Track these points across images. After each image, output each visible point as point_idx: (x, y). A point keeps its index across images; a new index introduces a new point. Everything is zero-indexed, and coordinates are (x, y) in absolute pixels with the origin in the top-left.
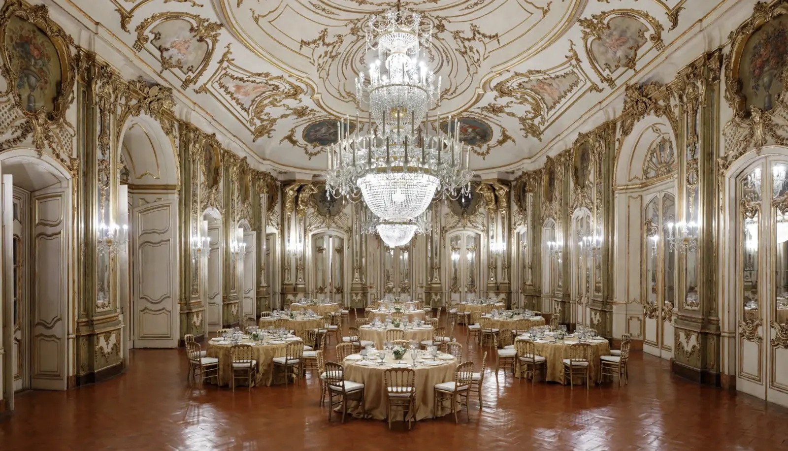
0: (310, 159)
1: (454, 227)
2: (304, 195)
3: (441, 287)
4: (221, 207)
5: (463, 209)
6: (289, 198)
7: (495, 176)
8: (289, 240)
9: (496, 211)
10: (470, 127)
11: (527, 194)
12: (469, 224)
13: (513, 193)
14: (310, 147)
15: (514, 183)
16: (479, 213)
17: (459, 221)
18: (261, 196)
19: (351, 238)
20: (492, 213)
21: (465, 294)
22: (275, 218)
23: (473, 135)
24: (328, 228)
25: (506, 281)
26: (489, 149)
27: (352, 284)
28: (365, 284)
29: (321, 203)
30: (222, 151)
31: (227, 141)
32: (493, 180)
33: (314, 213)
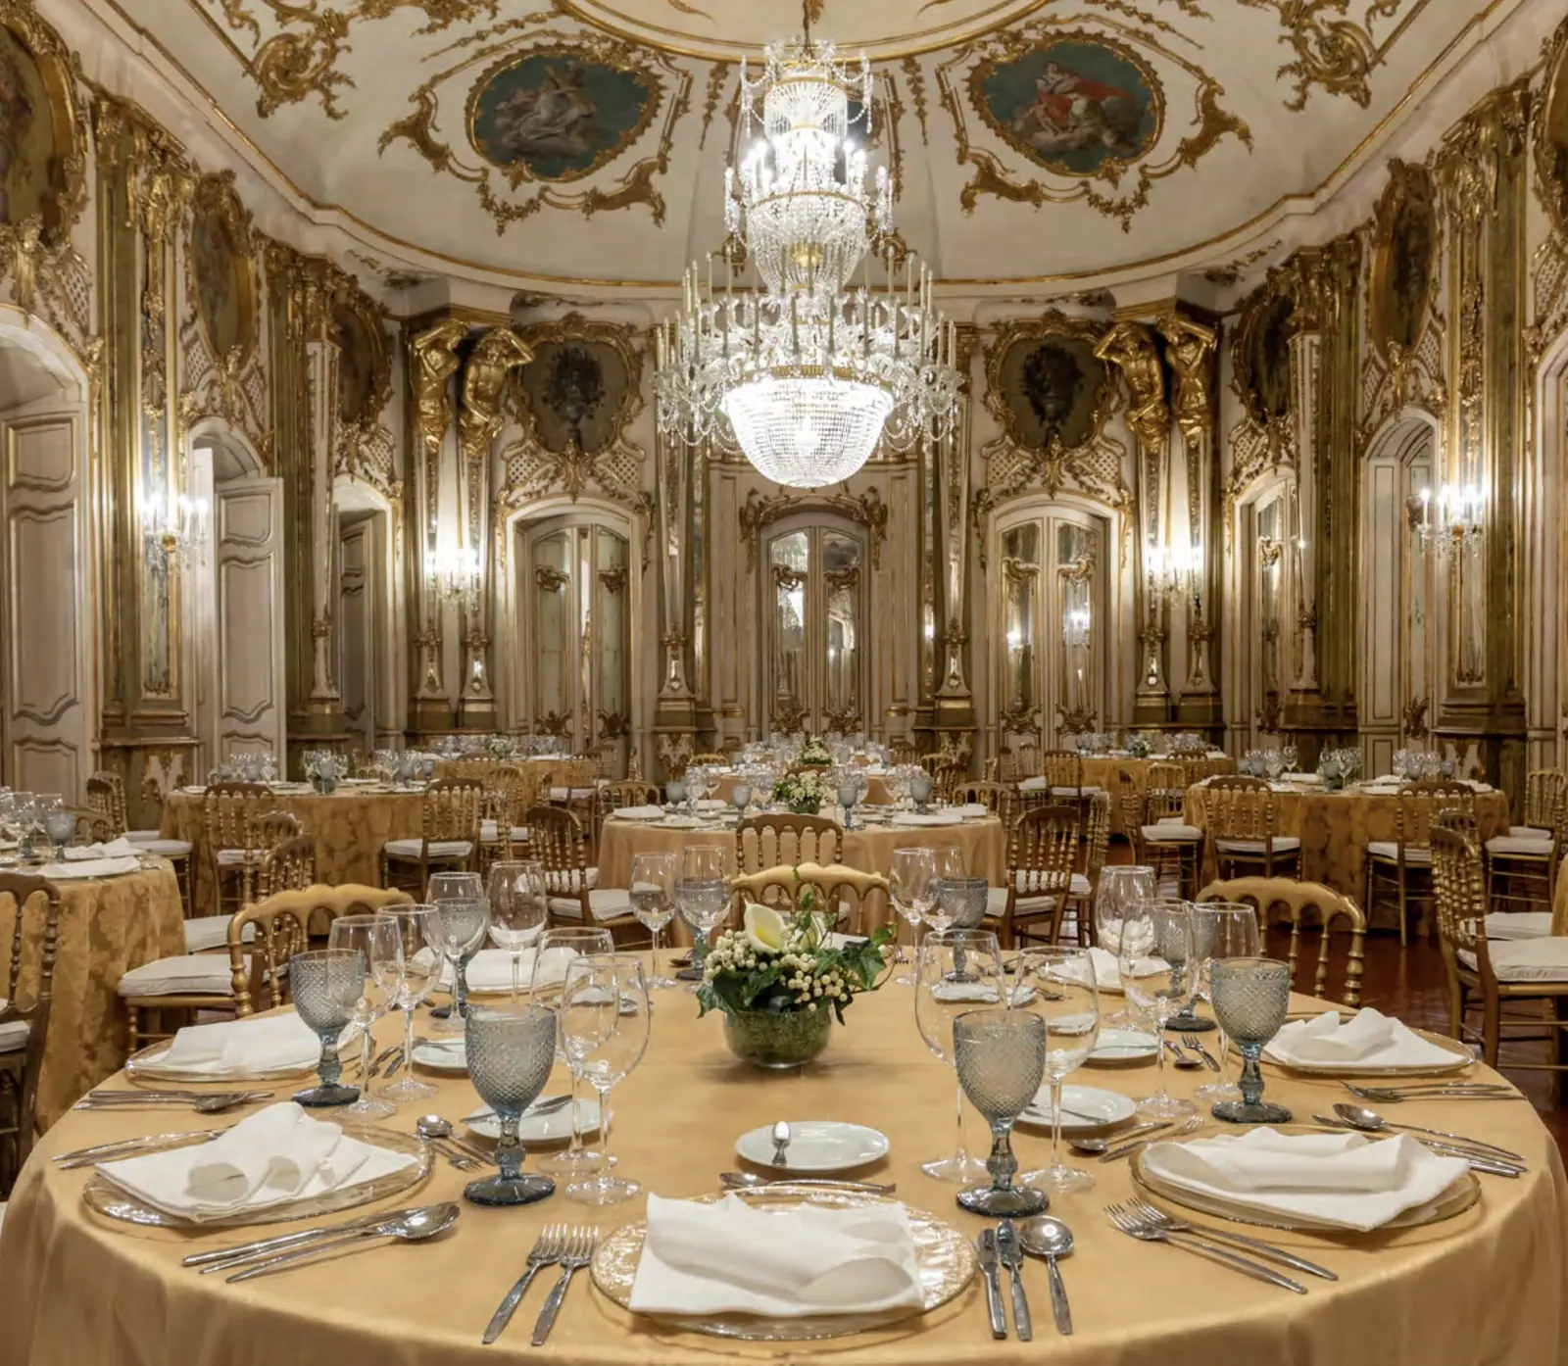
0: (501, 230)
1: (1016, 491)
2: (485, 372)
3: (972, 710)
4: (85, 331)
5: (1047, 424)
6: (430, 381)
7: (1167, 290)
8: (432, 538)
9: (1166, 428)
10: (1080, 89)
11: (1297, 337)
12: (1069, 481)
13: (1228, 357)
14: (499, 181)
15: (1231, 322)
16: (1105, 439)
17: (1034, 470)
18: (310, 352)
19: (653, 534)
20: (1151, 437)
21: (1053, 734)
22: (381, 455)
23: (1085, 129)
24: (574, 495)
25: (1206, 686)
26: (1144, 185)
27: (660, 700)
28: (707, 703)
29: (549, 406)
30: (85, 93)
31: (109, 50)
32: (1160, 305)
33: (522, 442)
